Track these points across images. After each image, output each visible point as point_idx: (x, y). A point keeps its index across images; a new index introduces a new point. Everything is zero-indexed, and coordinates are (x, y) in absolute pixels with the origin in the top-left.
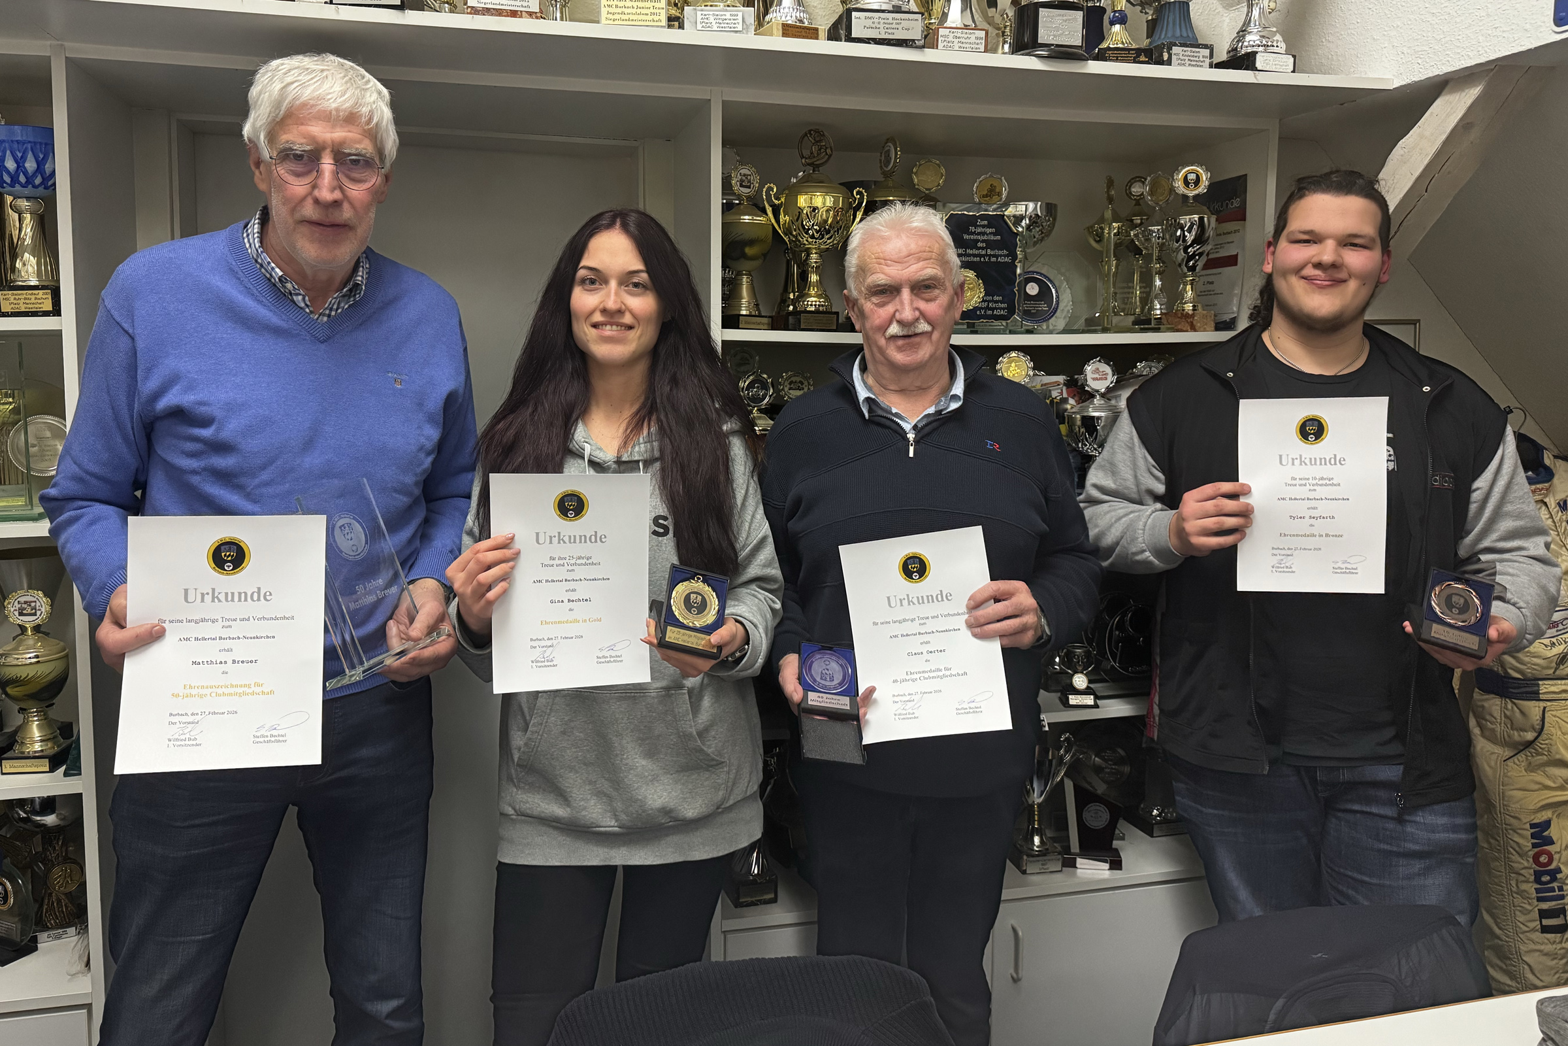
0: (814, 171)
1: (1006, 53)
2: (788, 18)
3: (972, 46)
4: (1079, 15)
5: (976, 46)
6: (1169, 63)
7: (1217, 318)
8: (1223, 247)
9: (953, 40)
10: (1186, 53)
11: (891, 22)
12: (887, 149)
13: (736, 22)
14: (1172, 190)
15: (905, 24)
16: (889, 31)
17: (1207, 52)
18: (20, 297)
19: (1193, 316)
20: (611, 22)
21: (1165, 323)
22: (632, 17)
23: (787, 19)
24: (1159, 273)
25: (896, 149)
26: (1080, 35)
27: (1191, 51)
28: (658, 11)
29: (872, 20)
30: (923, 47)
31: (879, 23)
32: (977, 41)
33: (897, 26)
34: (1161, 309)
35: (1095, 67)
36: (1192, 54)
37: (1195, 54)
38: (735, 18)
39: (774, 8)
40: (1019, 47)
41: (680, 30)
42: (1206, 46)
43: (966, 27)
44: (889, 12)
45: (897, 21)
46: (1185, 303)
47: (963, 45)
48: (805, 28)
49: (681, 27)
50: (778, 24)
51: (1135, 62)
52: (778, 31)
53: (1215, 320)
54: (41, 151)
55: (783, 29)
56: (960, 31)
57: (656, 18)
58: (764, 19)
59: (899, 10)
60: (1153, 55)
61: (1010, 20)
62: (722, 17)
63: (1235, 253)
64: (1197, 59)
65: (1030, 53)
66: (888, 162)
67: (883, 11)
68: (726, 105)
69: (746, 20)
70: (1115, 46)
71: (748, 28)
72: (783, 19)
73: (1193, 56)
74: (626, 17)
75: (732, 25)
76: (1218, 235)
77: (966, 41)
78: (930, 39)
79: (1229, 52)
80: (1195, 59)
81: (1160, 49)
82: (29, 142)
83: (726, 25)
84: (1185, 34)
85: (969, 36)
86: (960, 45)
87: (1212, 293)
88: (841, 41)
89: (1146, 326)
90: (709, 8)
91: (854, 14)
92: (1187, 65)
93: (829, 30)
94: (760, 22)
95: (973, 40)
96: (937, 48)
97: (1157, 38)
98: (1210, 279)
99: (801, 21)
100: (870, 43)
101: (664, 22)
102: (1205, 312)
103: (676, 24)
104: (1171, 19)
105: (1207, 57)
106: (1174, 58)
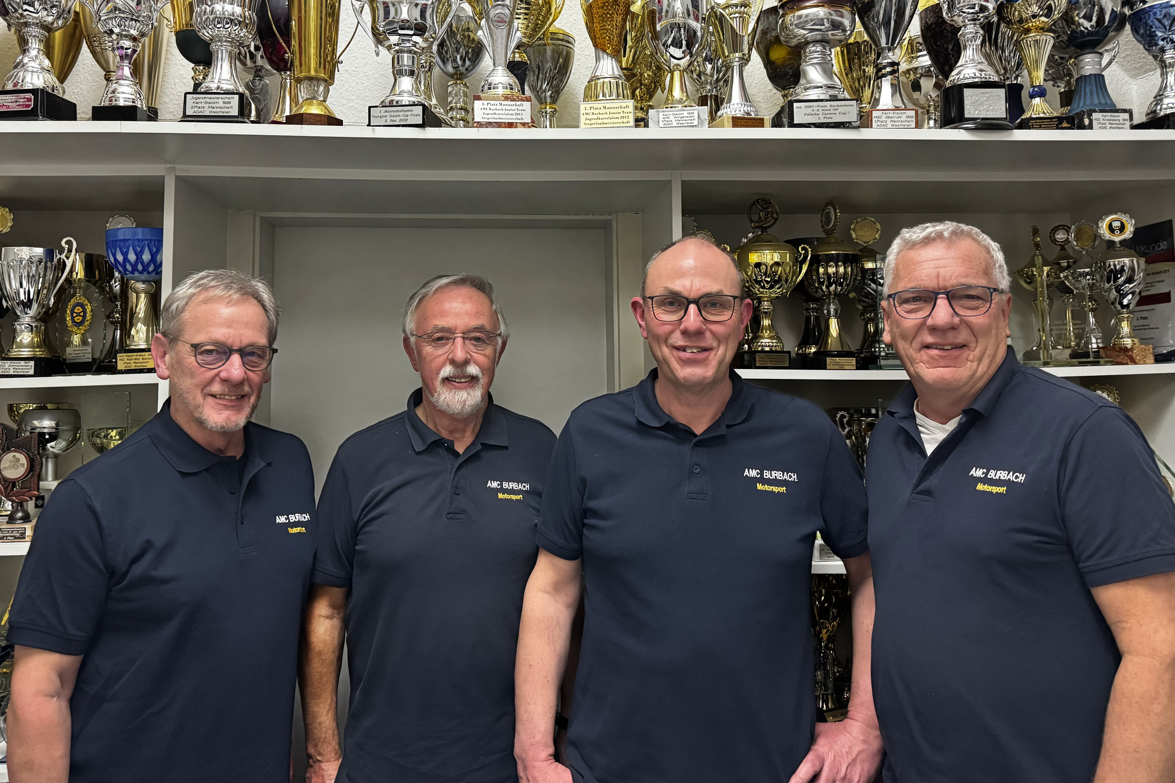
0: (762, 232)
1: (932, 128)
2: (738, 112)
3: (903, 124)
4: (1002, 92)
5: (908, 124)
6: (1090, 127)
7: (1155, 351)
8: (1154, 286)
9: (886, 120)
10: (1107, 118)
11: (829, 108)
12: (827, 211)
13: (692, 118)
14: (1096, 236)
15: (841, 109)
16: (828, 116)
17: (1127, 116)
18: (132, 358)
19: (1132, 349)
20: (589, 126)
21: (1104, 355)
22: (605, 121)
23: (736, 113)
24: (1092, 310)
25: (835, 211)
26: (1004, 109)
27: (1111, 116)
28: (626, 115)
29: (812, 108)
30: (858, 127)
31: (818, 110)
32: (908, 120)
33: (835, 112)
34: (1097, 343)
35: (1020, 135)
36: (1113, 118)
37: (1115, 118)
38: (692, 115)
39: (725, 105)
40: (946, 122)
41: (646, 129)
42: (1124, 111)
43: (897, 108)
44: (827, 100)
45: (835, 108)
46: (1122, 338)
47: (896, 124)
48: (752, 118)
49: (646, 125)
50: (728, 118)
51: (1058, 128)
52: (728, 123)
53: (1153, 353)
54: (155, 246)
55: (733, 122)
56: (892, 112)
57: (625, 120)
58: (716, 114)
59: (835, 99)
60: (1075, 122)
61: (933, 100)
62: (681, 116)
63: (1168, 291)
64: (1117, 122)
65: (957, 126)
66: (828, 221)
67: (821, 100)
68: (684, 184)
69: (700, 116)
70: (1037, 116)
71: (702, 122)
72: (733, 113)
73: (1113, 120)
74: (601, 121)
75: (690, 121)
76: (1149, 275)
77: (898, 119)
78: (865, 121)
79: (1148, 114)
80: (1115, 122)
81: (1081, 115)
82: (147, 240)
83: (684, 122)
84: (1103, 102)
85: (900, 115)
86: (892, 123)
87: (1147, 327)
88: (784, 127)
89: (1084, 360)
90: (669, 109)
91: (795, 105)
92: (1108, 127)
93: (773, 119)
94: (713, 117)
95: (904, 118)
96: (872, 127)
97: (1075, 107)
98: (1144, 314)
99: (748, 114)
100: (811, 127)
101: (632, 123)
102: (1143, 346)
103: (642, 123)
104: (1088, 90)
105: (1127, 120)
106: (1095, 123)
